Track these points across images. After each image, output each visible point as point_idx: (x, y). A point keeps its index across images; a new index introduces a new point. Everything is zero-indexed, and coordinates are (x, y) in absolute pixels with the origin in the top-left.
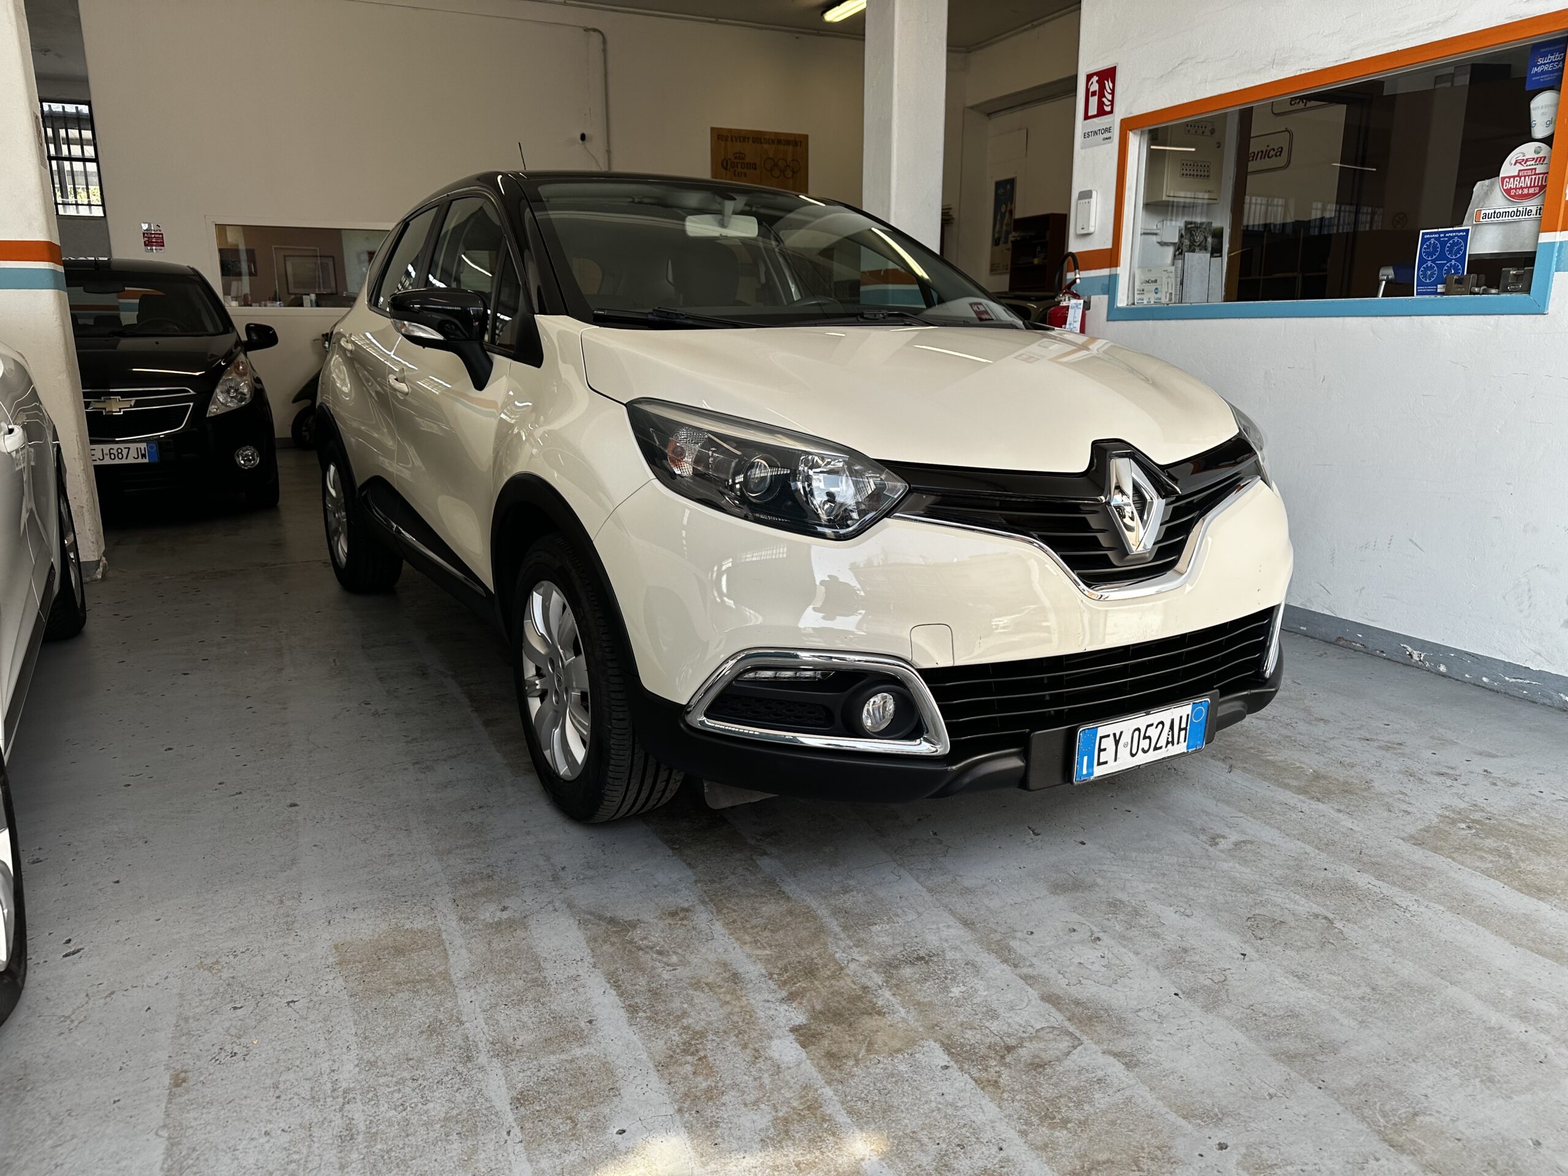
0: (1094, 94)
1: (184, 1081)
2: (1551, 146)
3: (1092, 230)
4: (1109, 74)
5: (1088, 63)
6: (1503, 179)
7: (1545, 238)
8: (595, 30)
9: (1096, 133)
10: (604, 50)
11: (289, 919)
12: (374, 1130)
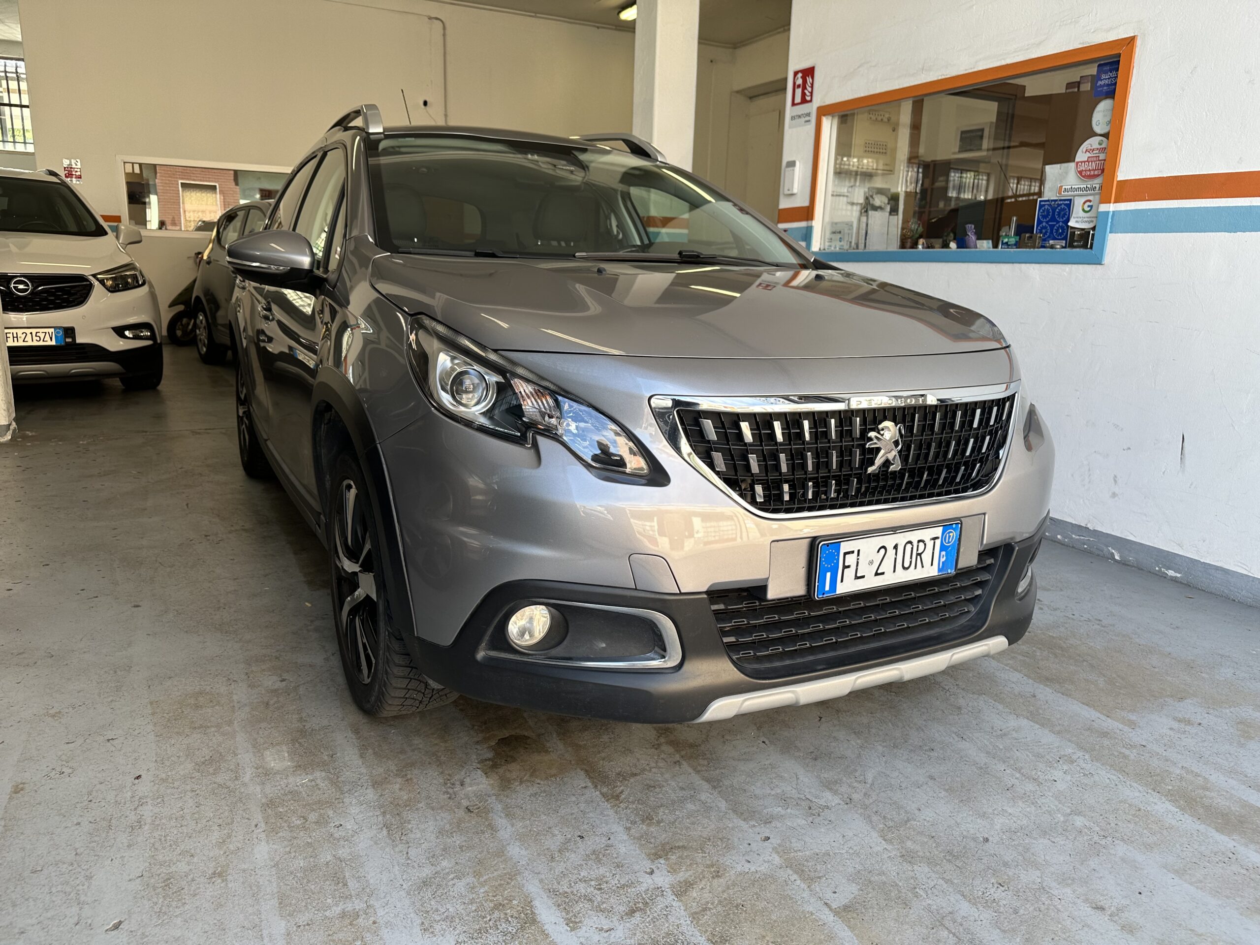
0: (799, 86)
1: (22, 789)
2: (1108, 139)
3: (795, 191)
4: (809, 72)
5: (796, 63)
6: (1077, 163)
7: (1103, 208)
8: (437, 19)
9: (799, 117)
10: (444, 35)
11: (119, 684)
12: (157, 823)
